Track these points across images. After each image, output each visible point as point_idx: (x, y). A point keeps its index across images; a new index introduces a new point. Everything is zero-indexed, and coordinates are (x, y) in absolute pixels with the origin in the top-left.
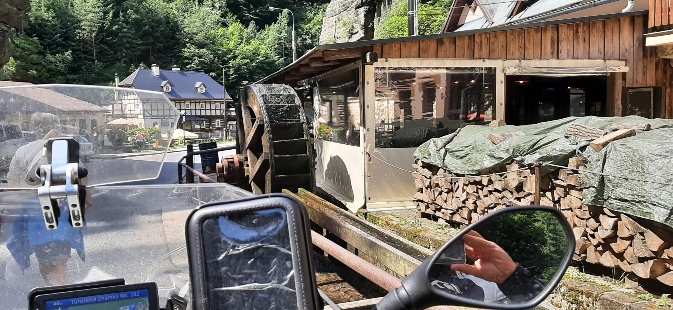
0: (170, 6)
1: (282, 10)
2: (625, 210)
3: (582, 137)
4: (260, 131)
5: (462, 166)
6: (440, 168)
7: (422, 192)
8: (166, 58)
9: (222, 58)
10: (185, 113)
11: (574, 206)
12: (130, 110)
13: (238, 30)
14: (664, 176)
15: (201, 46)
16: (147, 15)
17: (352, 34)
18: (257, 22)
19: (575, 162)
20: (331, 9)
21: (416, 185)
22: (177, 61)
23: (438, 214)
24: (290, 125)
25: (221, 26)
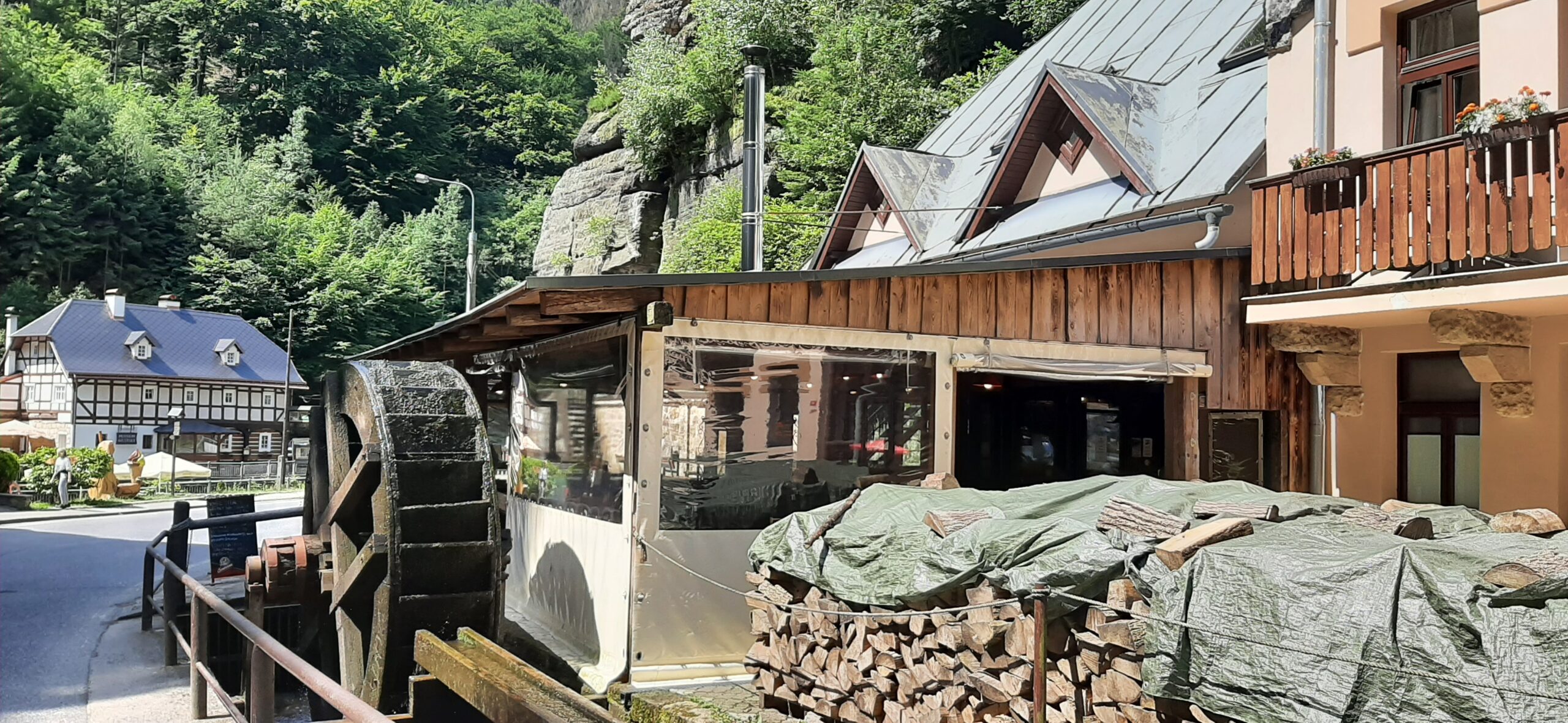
0: (170, 151)
1: (448, 184)
2: (1238, 713)
3: (1135, 532)
4: (370, 478)
5: (864, 583)
6: (813, 585)
7: (767, 644)
8: (146, 276)
9: (290, 282)
10: (183, 414)
11: (1123, 698)
12: (40, 401)
13: (337, 220)
14: (1322, 634)
15: (238, 252)
16: (106, 170)
17: (611, 250)
18: (384, 206)
19: (1122, 591)
20: (564, 190)
21: (754, 625)
22: (175, 285)
23: (804, 700)
24: (447, 466)
25: (295, 210)
